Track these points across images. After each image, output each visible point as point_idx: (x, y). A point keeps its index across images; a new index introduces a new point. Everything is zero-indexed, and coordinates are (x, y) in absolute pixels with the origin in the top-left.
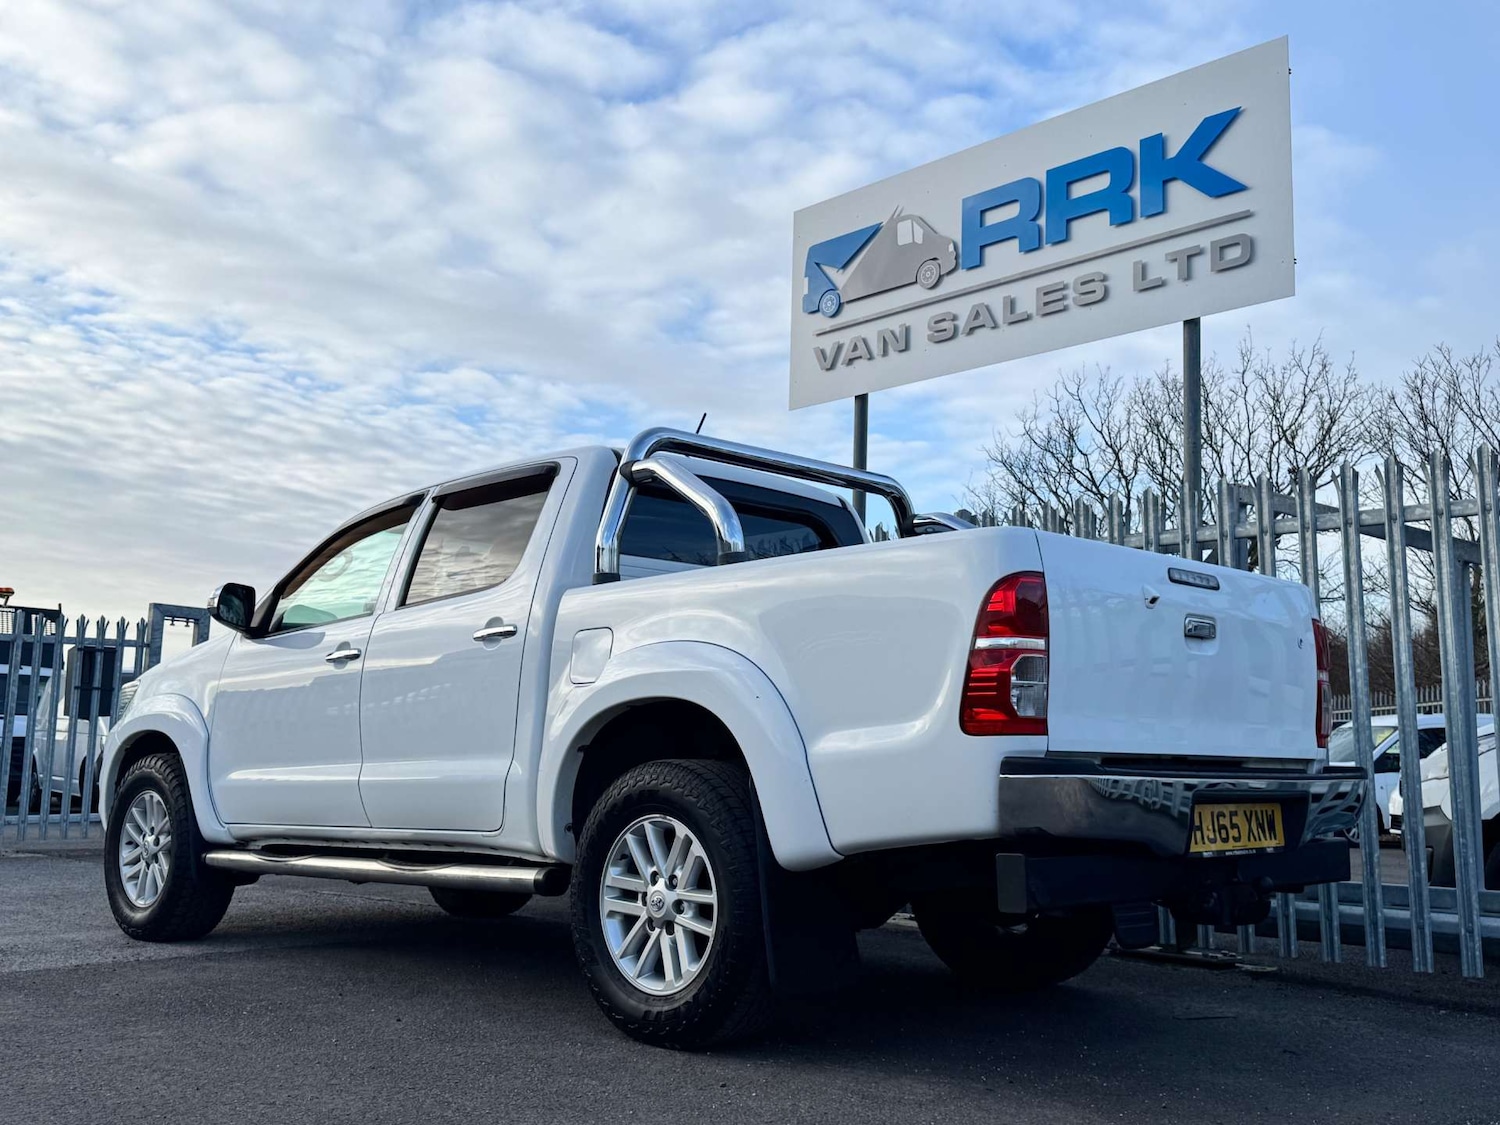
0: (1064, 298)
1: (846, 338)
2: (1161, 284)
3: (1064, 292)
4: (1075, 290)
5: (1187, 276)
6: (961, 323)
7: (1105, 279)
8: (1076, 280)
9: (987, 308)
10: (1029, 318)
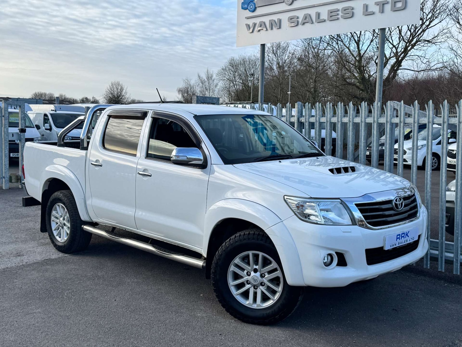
0: (338, 15)
1: (257, 21)
2: (373, 13)
3: (338, 12)
4: (342, 13)
5: (382, 11)
6: (300, 20)
7: (353, 9)
8: (342, 9)
9: (310, 15)
10: (325, 21)
